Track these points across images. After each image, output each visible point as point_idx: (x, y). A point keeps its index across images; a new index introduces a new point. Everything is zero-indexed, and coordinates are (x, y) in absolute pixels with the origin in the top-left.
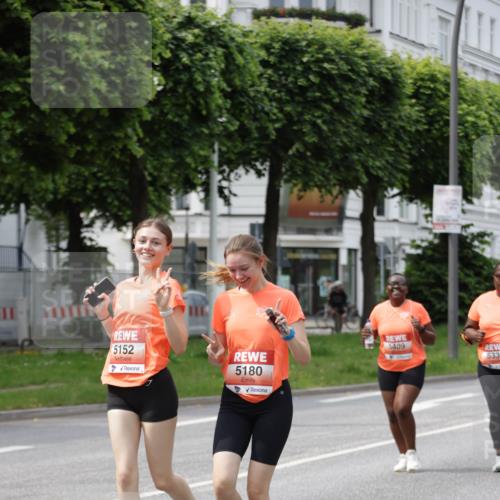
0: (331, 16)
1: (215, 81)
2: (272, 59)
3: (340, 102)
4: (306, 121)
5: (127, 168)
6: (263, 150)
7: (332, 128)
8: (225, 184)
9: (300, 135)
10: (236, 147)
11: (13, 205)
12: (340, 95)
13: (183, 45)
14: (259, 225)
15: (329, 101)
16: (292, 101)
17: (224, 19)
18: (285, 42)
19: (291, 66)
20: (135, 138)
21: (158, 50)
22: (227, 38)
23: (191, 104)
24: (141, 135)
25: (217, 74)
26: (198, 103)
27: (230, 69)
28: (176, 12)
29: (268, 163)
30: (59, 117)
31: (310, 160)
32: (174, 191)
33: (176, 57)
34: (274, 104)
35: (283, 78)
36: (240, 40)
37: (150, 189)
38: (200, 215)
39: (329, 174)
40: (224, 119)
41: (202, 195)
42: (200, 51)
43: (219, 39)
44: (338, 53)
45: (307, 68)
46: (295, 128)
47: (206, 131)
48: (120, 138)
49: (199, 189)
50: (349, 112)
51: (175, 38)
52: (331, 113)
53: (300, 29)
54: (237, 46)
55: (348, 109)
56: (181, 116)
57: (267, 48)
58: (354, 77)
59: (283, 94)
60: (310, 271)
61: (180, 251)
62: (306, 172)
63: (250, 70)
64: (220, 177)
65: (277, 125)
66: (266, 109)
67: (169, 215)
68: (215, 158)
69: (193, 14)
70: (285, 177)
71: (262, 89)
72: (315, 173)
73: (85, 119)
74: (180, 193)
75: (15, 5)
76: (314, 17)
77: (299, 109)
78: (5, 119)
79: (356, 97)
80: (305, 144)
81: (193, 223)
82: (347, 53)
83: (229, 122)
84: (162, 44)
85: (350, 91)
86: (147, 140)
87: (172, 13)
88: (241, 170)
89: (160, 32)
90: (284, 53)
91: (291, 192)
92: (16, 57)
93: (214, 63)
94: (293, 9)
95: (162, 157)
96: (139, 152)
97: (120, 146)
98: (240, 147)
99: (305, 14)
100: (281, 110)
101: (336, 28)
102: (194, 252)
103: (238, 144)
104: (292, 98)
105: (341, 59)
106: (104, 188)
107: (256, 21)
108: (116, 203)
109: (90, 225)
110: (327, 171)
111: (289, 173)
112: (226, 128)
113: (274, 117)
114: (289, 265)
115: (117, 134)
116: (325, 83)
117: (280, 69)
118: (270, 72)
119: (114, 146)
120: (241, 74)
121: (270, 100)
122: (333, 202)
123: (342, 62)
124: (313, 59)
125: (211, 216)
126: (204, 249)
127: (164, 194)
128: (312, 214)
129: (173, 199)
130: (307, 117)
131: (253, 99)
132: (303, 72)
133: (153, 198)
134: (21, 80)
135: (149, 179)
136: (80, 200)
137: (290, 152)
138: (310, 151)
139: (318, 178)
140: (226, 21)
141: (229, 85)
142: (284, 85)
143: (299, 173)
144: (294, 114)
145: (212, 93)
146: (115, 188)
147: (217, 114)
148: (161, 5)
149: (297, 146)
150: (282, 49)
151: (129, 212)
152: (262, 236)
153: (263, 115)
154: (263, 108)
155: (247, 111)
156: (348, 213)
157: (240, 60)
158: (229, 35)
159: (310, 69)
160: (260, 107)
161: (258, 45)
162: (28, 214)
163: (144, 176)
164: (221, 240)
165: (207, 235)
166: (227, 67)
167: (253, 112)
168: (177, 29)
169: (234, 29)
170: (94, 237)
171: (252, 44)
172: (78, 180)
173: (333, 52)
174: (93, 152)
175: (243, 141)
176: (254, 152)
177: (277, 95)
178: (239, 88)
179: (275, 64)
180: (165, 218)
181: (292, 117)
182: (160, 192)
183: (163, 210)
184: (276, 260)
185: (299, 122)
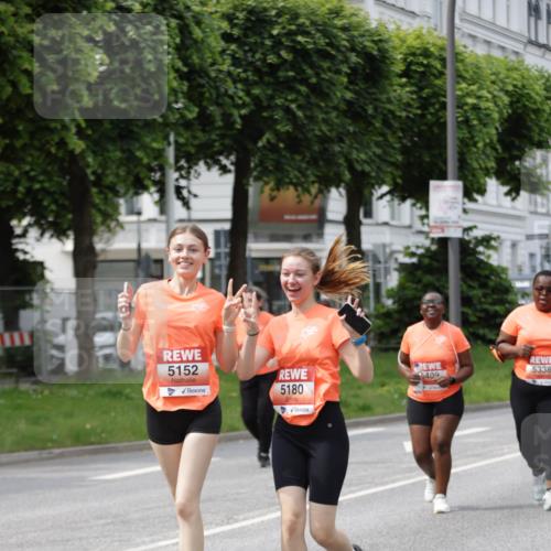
2: (236, 32)
3: (318, 83)
4: (277, 106)
5: (66, 164)
6: (227, 142)
7: (308, 113)
8: (183, 183)
9: (272, 122)
10: (195, 137)
12: (317, 75)
14: (225, 232)
15: (304, 81)
16: (261, 82)
18: (251, 11)
19: (259, 40)
20: (74, 129)
22: (181, 7)
25: (171, 50)
27: (186, 44)
29: (233, 158)
31: (284, 153)
32: (122, 192)
34: (239, 86)
35: (249, 55)
36: (196, 8)
37: (94, 190)
38: (155, 220)
39: (307, 169)
41: (156, 196)
43: (172, 8)
44: (313, 23)
45: (277, 43)
46: (265, 114)
47: (159, 120)
48: (56, 128)
49: (153, 189)
50: (328, 95)
51: (119, 8)
52: (308, 96)
54: (194, 17)
55: (327, 91)
57: (229, 18)
58: (333, 52)
59: (249, 73)
61: (132, 265)
62: (279, 167)
63: (209, 45)
64: (176, 175)
65: (243, 112)
66: (230, 92)
67: (117, 220)
68: (171, 153)
70: (255, 173)
71: (225, 68)
72: (289, 169)
73: (13, 105)
74: (131, 192)
77: (269, 92)
79: (336, 77)
80: (277, 134)
81: (147, 230)
82: (325, 24)
83: (186, 108)
85: (329, 69)
86: (90, 132)
88: (201, 166)
90: (249, 25)
91: (262, 192)
95: (108, 151)
96: (79, 145)
97: (56, 139)
98: (202, 137)
100: (248, 93)
102: (148, 267)
103: (199, 134)
104: (261, 78)
105: (318, 30)
106: (38, 190)
108: (53, 207)
109: (24, 235)
110: (304, 165)
111: (259, 169)
112: (183, 116)
113: (240, 102)
114: (261, 279)
115: (53, 126)
116: (300, 59)
117: (245, 44)
118: (233, 47)
119: (48, 138)
120: (199, 50)
121: (235, 82)
122: (312, 202)
123: (318, 35)
124: (285, 31)
125: (167, 222)
126: (160, 262)
127: (110, 195)
128: (287, 217)
129: (122, 201)
130: (279, 102)
131: (215, 80)
132: (273, 47)
133: (97, 201)
135: (92, 178)
136: (11, 203)
137: (260, 144)
138: (283, 142)
139: (294, 174)
141: (185, 64)
142: (251, 63)
143: (271, 168)
144: (263, 98)
146: (52, 190)
147: (172, 99)
149: (268, 135)
150: (248, 20)
152: (229, 245)
153: (228, 100)
154: (226, 91)
155: (207, 95)
156: (330, 216)
157: (197, 33)
158: (184, 4)
159: (281, 43)
160: (222, 90)
161: (218, 15)
163: (86, 175)
165: (163, 245)
166: (183, 42)
167: (214, 96)
170: (27, 249)
171: (211, 13)
172: (6, 181)
173: (308, 23)
174: (24, 147)
175: (204, 130)
176: (217, 144)
177: (243, 75)
178: (197, 67)
179: (239, 38)
180: (113, 224)
181: (261, 101)
182: (106, 195)
183: (109, 216)
184: (245, 274)
185: (269, 107)
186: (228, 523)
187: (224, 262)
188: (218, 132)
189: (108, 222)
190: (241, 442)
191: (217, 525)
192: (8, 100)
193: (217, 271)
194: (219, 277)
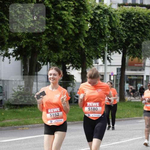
0: (142, 5)
1: (106, 25)
2: (124, 19)
3: (144, 32)
4: (134, 37)
5: (80, 51)
6: (121, 46)
7: (142, 39)
8: (109, 56)
9: (132, 41)
10: (113, 45)
11: (46, 63)
12: (144, 29)
13: (97, 15)
14: (119, 68)
15: (141, 31)
16: (130, 31)
17: (109, 6)
18: (128, 13)
19: (130, 20)
20: (82, 43)
21: (89, 16)
22: (110, 12)
23: (99, 32)
24: (84, 42)
25: (107, 23)
26: (101, 32)
27: (111, 22)
28: (95, 5)
30: (60, 36)
31: (135, 49)
32: (94, 58)
33: (95, 18)
34: (124, 32)
35: (127, 24)
36: (114, 13)
37: (87, 58)
38: (102, 65)
40: (109, 37)
41: (102, 59)
42: (102, 16)
43: (107, 13)
44: (143, 16)
45: (134, 21)
46: (131, 39)
47: (104, 40)
48: (78, 42)
49: (101, 58)
51: (95, 12)
52: (142, 35)
53: (132, 9)
54: (113, 15)
55: (147, 33)
56: (96, 36)
57: (122, 15)
58: (148, 24)
59: (127, 29)
60: (135, 82)
62: (134, 52)
63: (117, 22)
64: (108, 54)
65: (125, 38)
66: (122, 33)
67: (93, 65)
68: (106, 48)
69: (100, 5)
70: (127, 54)
71: (121, 27)
73: (67, 37)
74: (96, 58)
75: (47, 3)
76: (136, 6)
77: (132, 34)
78: (43, 37)
80: (134, 44)
81: (100, 68)
83: (111, 37)
84: (90, 14)
85: (147, 28)
86: (86, 43)
87: (93, 5)
88: (114, 52)
89: (90, 11)
90: (127, 17)
91: (129, 58)
92: (47, 18)
93: (106, 20)
94: (130, 3)
95: (91, 48)
96: (83, 47)
97: (78, 45)
98: (114, 45)
99: (134, 5)
100: (126, 34)
101: (143, 9)
104: (130, 30)
105: (145, 18)
106: (73, 57)
107: (119, 7)
108: (76, 62)
109: (69, 68)
111: (129, 53)
112: (110, 39)
113: (124, 36)
114: (128, 80)
115: (77, 41)
116: (140, 25)
117: (126, 22)
118: (123, 22)
119: (76, 45)
120: (114, 23)
121: (123, 31)
122: (142, 61)
123: (145, 19)
124: (136, 18)
125: (105, 66)
126: (103, 76)
127: (91, 59)
128: (135, 65)
129: (94, 60)
130: (134, 36)
131: (118, 30)
132: (133, 22)
133: (88, 60)
134: (48, 25)
135: (86, 55)
136: (66, 61)
137: (129, 46)
138: (135, 46)
139: (137, 54)
140: (110, 7)
141: (111, 26)
142: (127, 26)
143: (132, 53)
144: (130, 35)
145: (106, 29)
146: (76, 57)
147: (107, 35)
148: (90, 2)
149: (131, 44)
150: (127, 15)
151: (80, 65)
152: (120, 72)
153: (121, 35)
155: (116, 34)
156: (146, 65)
157: (114, 19)
159: (135, 21)
160: (120, 33)
161: (119, 14)
162: (50, 65)
164: (108, 73)
165: (104, 71)
166: (110, 21)
167: (118, 34)
168: (95, 10)
169: (112, 10)
170: (70, 72)
171: (118, 14)
172: (65, 55)
173: (142, 16)
174: (70, 47)
175: (115, 43)
176: (118, 46)
177: (125, 29)
178: (114, 27)
179: (124, 20)
180: (91, 66)
181: (130, 36)
182: (90, 59)
183: (91, 64)
184: (125, 79)
185: (132, 37)
186: (119, 141)
187: (119, 76)
188: (119, 43)
189: (90, 65)
190: (122, 121)
191: (116, 142)
192: (66, 35)
193: (117, 78)
194: (118, 80)
